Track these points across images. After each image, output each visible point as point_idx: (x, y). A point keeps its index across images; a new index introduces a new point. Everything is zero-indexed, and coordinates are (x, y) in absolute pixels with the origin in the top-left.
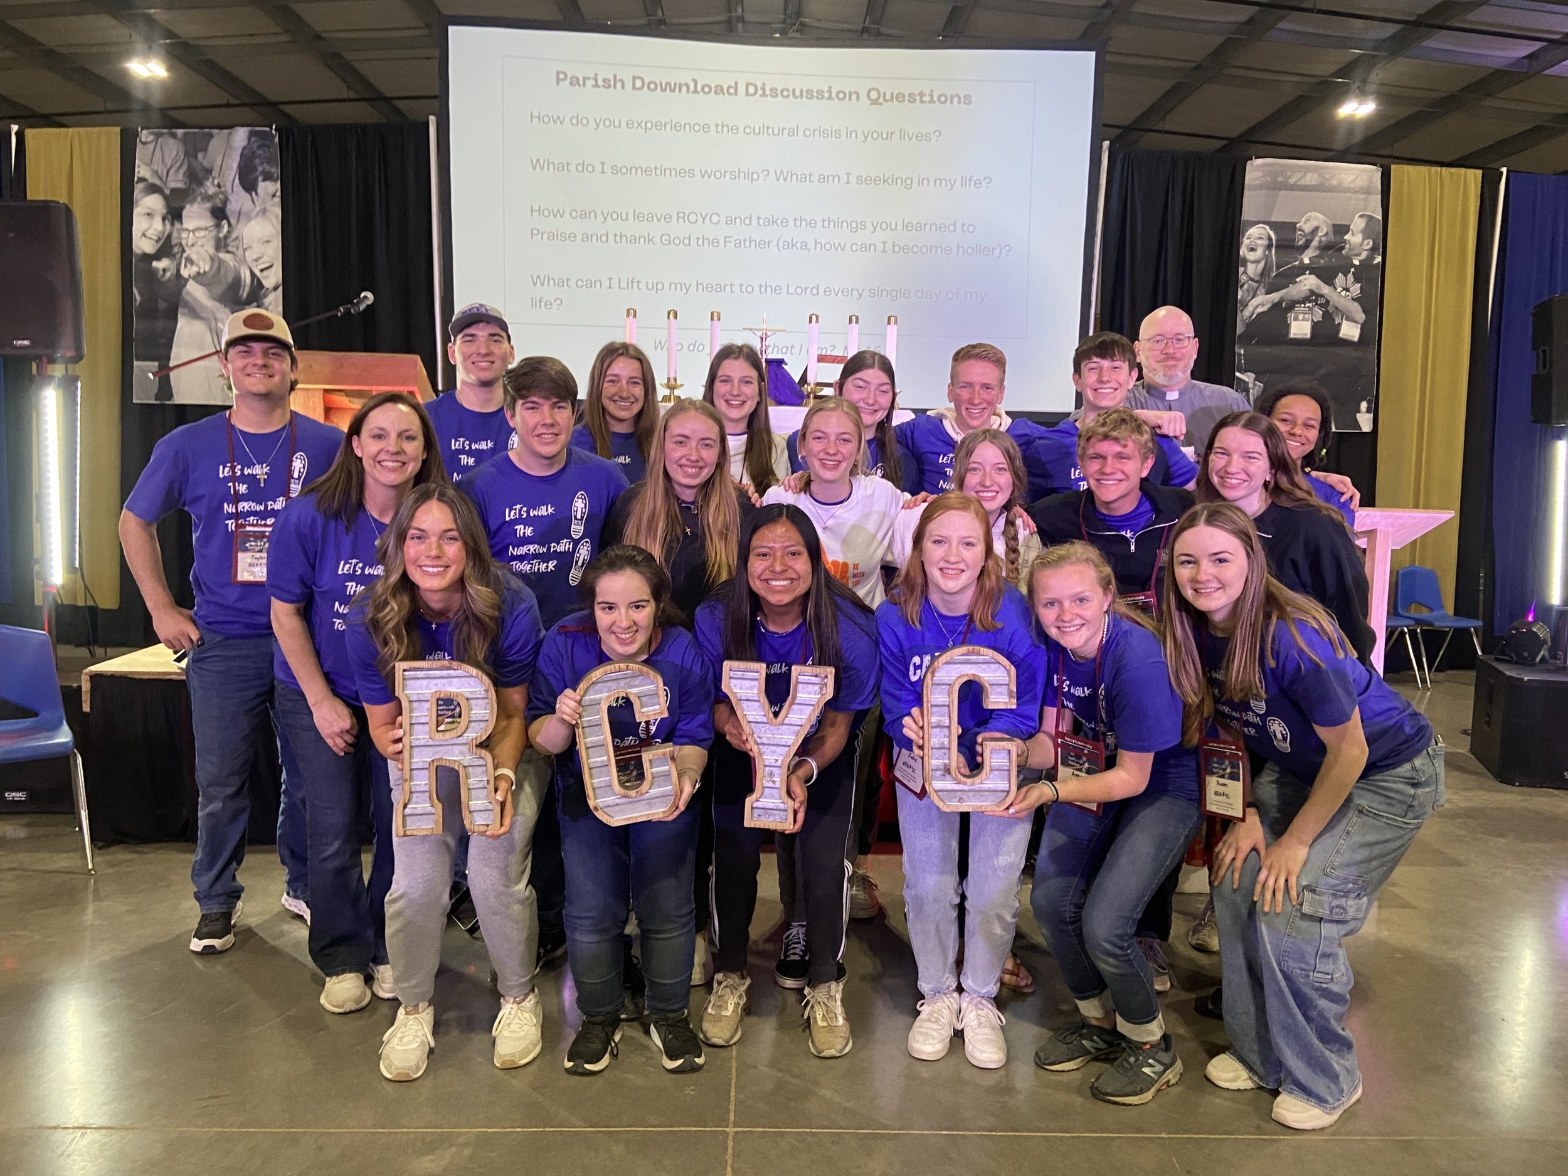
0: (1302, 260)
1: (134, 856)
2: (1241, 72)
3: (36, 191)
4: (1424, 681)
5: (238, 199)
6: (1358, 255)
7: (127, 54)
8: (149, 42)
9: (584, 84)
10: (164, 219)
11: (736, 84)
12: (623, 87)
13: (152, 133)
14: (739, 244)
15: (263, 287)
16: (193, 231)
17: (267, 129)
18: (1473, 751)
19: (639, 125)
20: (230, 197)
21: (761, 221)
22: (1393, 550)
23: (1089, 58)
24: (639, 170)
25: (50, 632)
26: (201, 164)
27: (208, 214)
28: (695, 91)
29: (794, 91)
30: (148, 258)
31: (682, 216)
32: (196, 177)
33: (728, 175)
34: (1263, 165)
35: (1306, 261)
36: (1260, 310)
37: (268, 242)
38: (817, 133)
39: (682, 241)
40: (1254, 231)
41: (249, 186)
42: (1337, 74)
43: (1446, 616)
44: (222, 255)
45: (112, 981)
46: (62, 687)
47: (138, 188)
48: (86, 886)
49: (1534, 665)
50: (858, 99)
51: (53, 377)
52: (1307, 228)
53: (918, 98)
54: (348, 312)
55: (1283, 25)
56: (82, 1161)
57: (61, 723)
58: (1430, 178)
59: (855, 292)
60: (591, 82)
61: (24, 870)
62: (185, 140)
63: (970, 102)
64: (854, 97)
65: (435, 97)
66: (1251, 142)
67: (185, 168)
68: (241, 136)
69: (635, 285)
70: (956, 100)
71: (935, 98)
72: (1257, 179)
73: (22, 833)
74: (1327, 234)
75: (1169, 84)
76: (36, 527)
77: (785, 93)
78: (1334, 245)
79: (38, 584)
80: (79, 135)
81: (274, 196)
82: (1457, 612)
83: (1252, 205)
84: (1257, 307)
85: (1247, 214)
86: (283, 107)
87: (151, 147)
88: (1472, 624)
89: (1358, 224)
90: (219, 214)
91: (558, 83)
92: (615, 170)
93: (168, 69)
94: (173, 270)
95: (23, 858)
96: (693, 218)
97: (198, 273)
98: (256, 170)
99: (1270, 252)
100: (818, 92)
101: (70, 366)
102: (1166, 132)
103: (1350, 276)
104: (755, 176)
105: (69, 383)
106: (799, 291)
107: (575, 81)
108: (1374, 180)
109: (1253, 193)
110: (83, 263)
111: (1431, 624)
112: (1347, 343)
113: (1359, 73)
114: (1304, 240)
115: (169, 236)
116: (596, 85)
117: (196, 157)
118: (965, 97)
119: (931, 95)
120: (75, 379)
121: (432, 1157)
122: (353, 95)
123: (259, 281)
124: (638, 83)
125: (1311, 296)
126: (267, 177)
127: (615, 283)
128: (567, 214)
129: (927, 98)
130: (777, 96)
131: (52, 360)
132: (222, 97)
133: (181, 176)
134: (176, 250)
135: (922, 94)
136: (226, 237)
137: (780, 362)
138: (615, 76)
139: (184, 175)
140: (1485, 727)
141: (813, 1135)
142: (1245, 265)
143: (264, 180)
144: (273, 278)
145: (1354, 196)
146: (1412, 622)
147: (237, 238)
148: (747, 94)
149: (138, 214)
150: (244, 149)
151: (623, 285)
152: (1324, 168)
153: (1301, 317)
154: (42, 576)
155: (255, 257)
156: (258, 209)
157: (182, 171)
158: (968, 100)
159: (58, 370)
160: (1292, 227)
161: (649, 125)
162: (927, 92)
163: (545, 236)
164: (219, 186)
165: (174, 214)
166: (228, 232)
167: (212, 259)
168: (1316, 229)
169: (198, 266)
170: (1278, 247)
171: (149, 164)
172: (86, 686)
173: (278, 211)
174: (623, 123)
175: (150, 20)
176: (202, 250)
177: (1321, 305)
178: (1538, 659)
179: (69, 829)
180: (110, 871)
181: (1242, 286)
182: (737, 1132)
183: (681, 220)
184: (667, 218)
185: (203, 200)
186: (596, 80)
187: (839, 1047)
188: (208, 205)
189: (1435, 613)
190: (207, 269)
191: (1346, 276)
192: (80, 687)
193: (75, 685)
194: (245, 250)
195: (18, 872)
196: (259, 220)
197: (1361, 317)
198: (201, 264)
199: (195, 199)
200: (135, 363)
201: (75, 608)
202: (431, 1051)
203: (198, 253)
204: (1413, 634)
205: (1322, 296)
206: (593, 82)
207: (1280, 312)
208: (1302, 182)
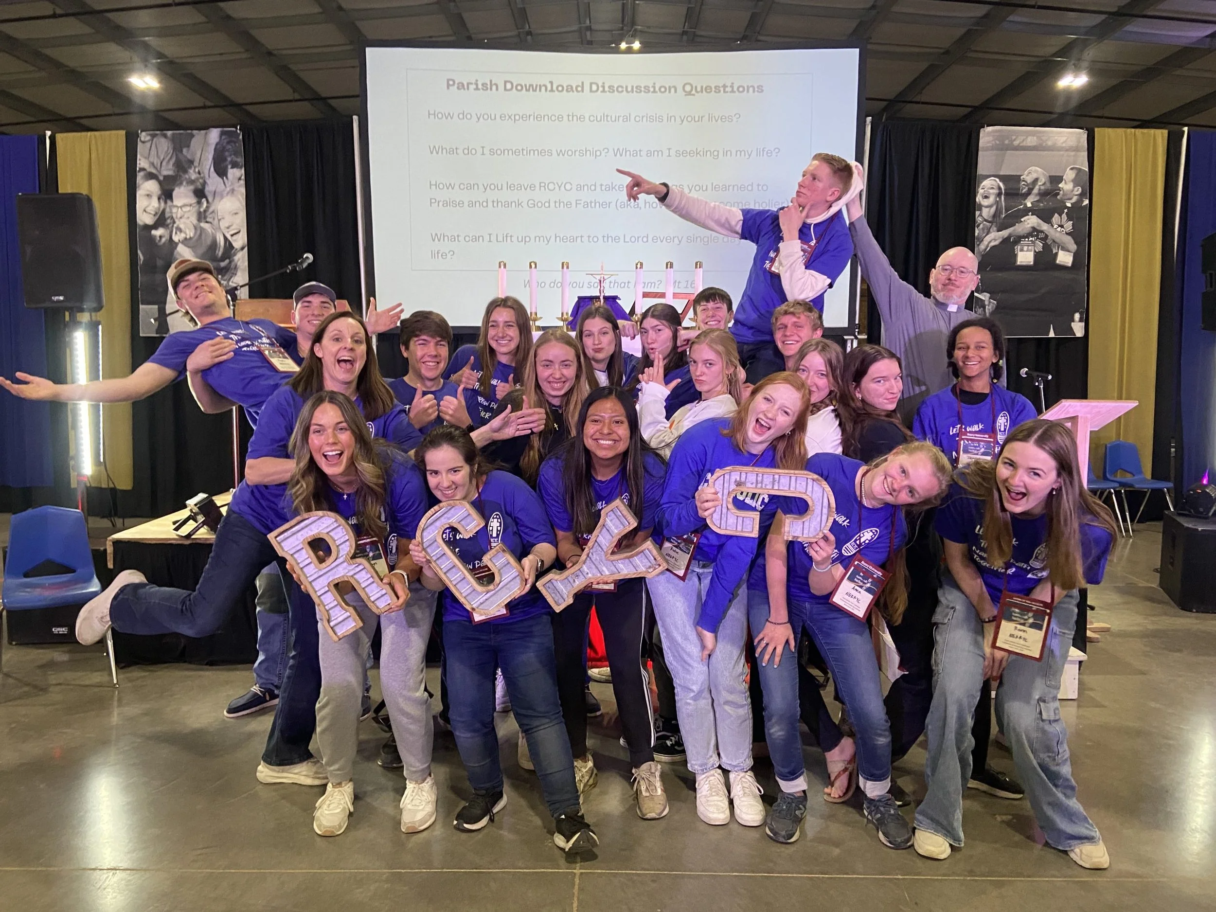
0: (1025, 205)
1: (147, 674)
2: (980, 55)
3: (66, 186)
4: (1127, 530)
5: (214, 182)
6: (1070, 199)
7: (130, 71)
8: (145, 61)
9: (468, 88)
10: (159, 199)
11: (583, 83)
12: (497, 89)
13: (148, 135)
14: (587, 205)
15: (233, 248)
16: (181, 207)
17: (234, 129)
18: (1161, 585)
19: (510, 117)
20: (207, 181)
21: (603, 188)
22: (1091, 432)
23: (854, 53)
24: (510, 152)
25: (82, 510)
26: (185, 157)
27: (192, 194)
28: (552, 90)
29: (627, 87)
30: (148, 228)
31: (543, 185)
32: (182, 166)
33: (577, 153)
34: (993, 131)
35: (1029, 205)
36: (993, 244)
37: (236, 214)
38: (645, 119)
39: (543, 204)
40: (987, 183)
41: (222, 173)
42: (1056, 54)
43: (1144, 480)
44: (203, 225)
45: (134, 764)
46: (93, 550)
47: (140, 176)
48: (112, 696)
49: (1207, 518)
50: (676, 91)
51: (80, 323)
52: (1029, 179)
53: (722, 89)
54: (294, 269)
55: (1011, 18)
56: (114, 892)
57: (93, 577)
58: (1126, 138)
59: (676, 239)
60: (472, 87)
61: (68, 685)
62: (173, 139)
63: (762, 91)
64: (673, 90)
65: (357, 96)
66: (991, 108)
67: (174, 160)
68: (214, 135)
69: (509, 238)
70: (751, 89)
71: (735, 89)
72: (988, 142)
73: (65, 657)
74: (1044, 184)
75: (924, 66)
76: (71, 433)
77: (620, 89)
78: (1051, 192)
79: (73, 474)
80: (95, 136)
81: (240, 179)
82: (1154, 476)
83: (985, 162)
84: (990, 242)
85: (981, 169)
86: (245, 107)
87: (148, 145)
88: (1165, 486)
89: (1070, 175)
90: (200, 194)
91: (448, 88)
92: (492, 152)
93: (160, 82)
94: (167, 237)
95: (68, 676)
96: (551, 186)
97: (186, 239)
98: (226, 160)
99: (1000, 198)
100: (645, 87)
101: (93, 314)
102: (923, 103)
103: (1064, 216)
104: (598, 153)
105: (93, 326)
106: (633, 239)
107: (461, 86)
108: (1082, 140)
109: (985, 153)
110: (101, 233)
111: (1131, 486)
112: (1063, 268)
113: (1075, 52)
114: (1027, 188)
115: (163, 212)
116: (477, 89)
117: (182, 151)
118: (758, 87)
119: (732, 87)
120: (98, 323)
121: (361, 890)
122: (297, 96)
123: (230, 244)
124: (509, 86)
125: (1033, 232)
126: (235, 165)
127: (493, 238)
128: (457, 187)
129: (729, 89)
130: (614, 91)
131: (82, 310)
132: (199, 101)
133: (171, 166)
134: (169, 221)
135: (725, 86)
136: (205, 211)
137: (615, 298)
138: (491, 81)
139: (173, 165)
140: (1170, 566)
141: (639, 875)
142: (980, 210)
143: (232, 168)
144: (240, 241)
145: (1066, 153)
146: (1117, 485)
147: (213, 212)
148: (591, 91)
149: (140, 195)
150: (217, 144)
151: (500, 239)
152: (1040, 132)
153: (1025, 248)
154: (78, 467)
155: (227, 225)
156: (228, 189)
157: (172, 163)
158: (760, 89)
159: (85, 317)
160: (1017, 179)
161: (517, 117)
162: (729, 84)
163: (441, 204)
164: (199, 173)
165: (167, 195)
166: (207, 207)
167: (195, 228)
168: (1036, 180)
169: (185, 233)
170: (1006, 194)
171: (147, 158)
172: (110, 549)
173: (243, 190)
174: (498, 117)
175: (146, 46)
176: (188, 221)
177: (1041, 239)
178: (1211, 514)
179: (98, 654)
180: (129, 685)
181: (978, 226)
182: (582, 873)
183: (542, 188)
184: (532, 187)
185: (187, 183)
186: (477, 85)
187: (658, 811)
188: (192, 187)
189: (1136, 477)
190: (192, 235)
191: (1060, 215)
192: (105, 550)
193: (102, 549)
194: (219, 220)
195: (63, 687)
196: (229, 197)
197: (1074, 247)
198: (188, 232)
199: (181, 184)
200: (141, 306)
201: (100, 489)
202: (351, 814)
203: (185, 223)
204: (1118, 494)
205: (1042, 232)
206: (475, 86)
207: (1009, 245)
208: (1024, 144)
